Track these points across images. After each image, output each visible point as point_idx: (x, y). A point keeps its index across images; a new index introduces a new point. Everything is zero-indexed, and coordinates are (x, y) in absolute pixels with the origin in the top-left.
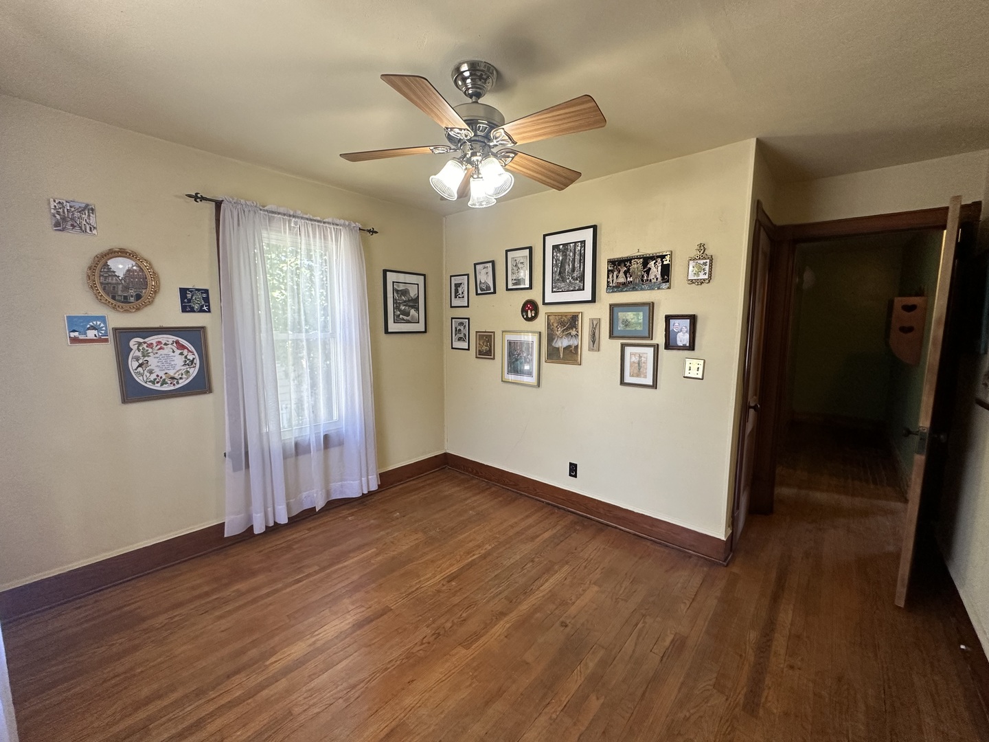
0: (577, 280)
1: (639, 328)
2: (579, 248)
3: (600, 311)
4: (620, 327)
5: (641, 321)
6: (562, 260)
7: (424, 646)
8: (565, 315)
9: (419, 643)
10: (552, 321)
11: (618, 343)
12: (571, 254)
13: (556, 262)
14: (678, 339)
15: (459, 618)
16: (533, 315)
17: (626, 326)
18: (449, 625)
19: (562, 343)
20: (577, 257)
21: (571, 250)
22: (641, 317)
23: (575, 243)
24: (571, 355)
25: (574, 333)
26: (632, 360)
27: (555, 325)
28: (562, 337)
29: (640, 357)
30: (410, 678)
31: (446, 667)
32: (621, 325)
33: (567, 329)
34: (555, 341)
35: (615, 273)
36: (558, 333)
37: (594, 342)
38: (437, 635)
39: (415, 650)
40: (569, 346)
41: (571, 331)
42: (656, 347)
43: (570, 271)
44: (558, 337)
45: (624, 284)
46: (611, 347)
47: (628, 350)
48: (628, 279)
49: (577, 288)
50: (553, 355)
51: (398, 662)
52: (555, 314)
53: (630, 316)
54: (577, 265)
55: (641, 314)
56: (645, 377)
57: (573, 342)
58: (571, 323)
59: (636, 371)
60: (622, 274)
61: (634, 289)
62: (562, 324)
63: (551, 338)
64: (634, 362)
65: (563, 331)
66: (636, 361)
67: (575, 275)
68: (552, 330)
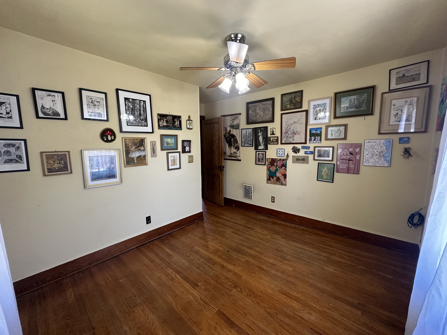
0: (143, 120)
1: (172, 145)
2: (143, 104)
3: (156, 138)
4: (165, 145)
5: (173, 142)
6: (132, 108)
7: (243, 291)
8: (137, 139)
9: (242, 293)
10: (127, 142)
11: (165, 152)
12: (138, 106)
13: (128, 108)
14: (186, 149)
15: (225, 280)
16: (113, 138)
17: (168, 144)
18: (230, 283)
19: (135, 155)
20: (142, 109)
21: (137, 104)
22: (173, 141)
23: (140, 100)
24: (142, 161)
25: (142, 148)
26: (171, 159)
27: (130, 144)
28: (135, 151)
29: (174, 157)
30: (260, 293)
31: (252, 282)
32: (166, 144)
33: (138, 147)
34: (130, 154)
35: (162, 121)
36: (132, 149)
37: (154, 153)
38: (236, 287)
39: (246, 294)
40: (140, 156)
41: (140, 148)
42: (179, 152)
43: (138, 115)
44: (132, 151)
45: (166, 126)
46: (162, 155)
47: (170, 155)
48: (168, 124)
49: (143, 125)
50: (129, 162)
51: (253, 298)
52: (130, 139)
53: (169, 140)
54: (142, 112)
55: (173, 139)
56: (177, 165)
57: (142, 154)
58: (141, 143)
59: (173, 163)
60: (165, 122)
61: (170, 129)
62: (135, 144)
63: (128, 152)
64: (172, 160)
65: (136, 148)
66: (173, 159)
67: (142, 117)
68: (128, 148)
